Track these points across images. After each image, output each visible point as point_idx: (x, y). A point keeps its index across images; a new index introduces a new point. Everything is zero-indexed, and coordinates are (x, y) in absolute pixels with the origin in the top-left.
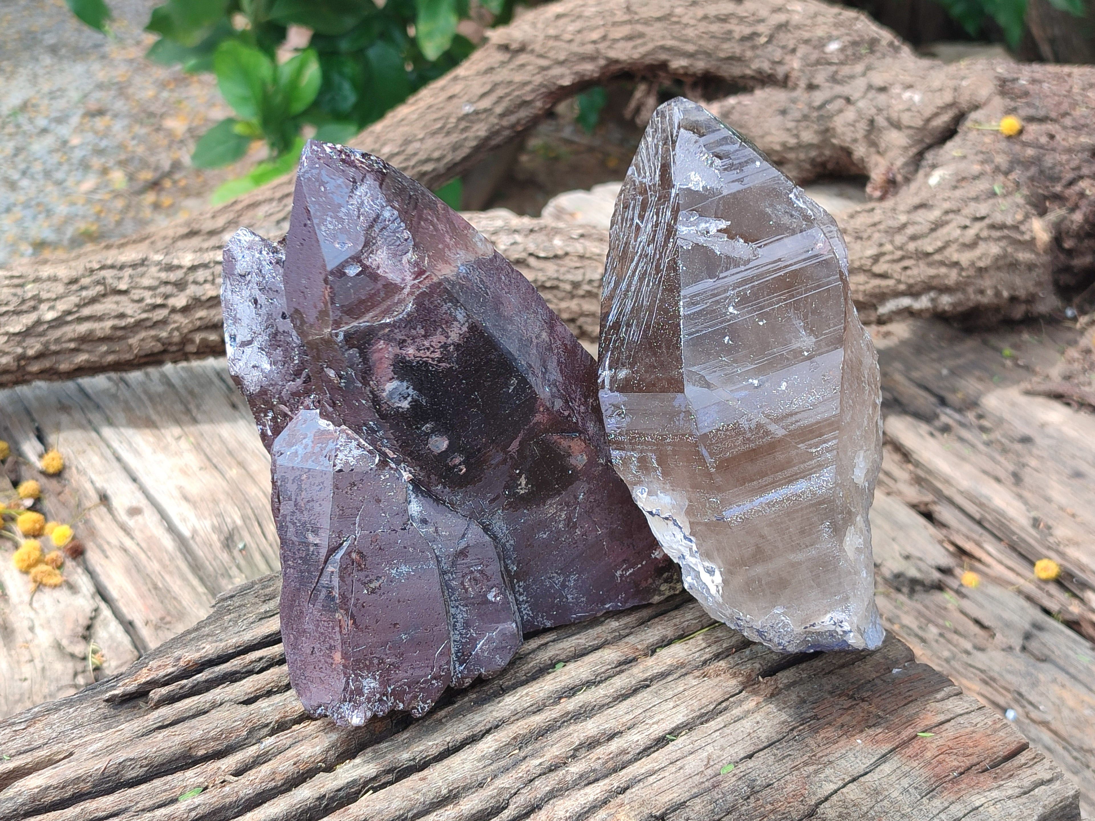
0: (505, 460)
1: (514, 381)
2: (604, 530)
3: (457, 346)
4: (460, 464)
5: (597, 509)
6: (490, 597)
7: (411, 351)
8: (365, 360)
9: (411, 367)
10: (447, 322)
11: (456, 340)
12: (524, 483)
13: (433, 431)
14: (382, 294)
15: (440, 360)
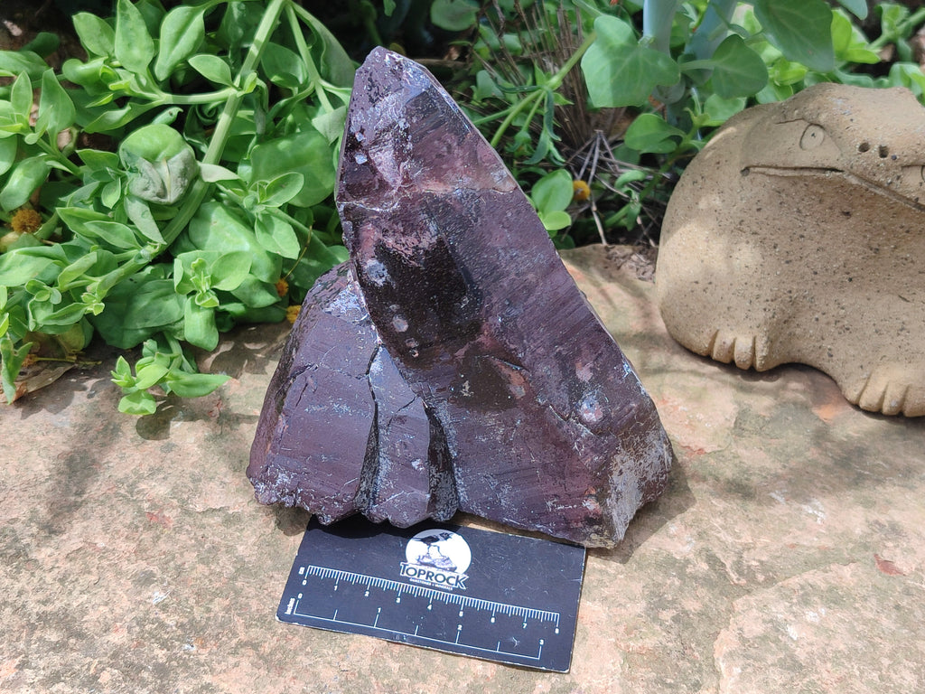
0: (452, 361)
1: (466, 299)
2: (538, 461)
3: (426, 252)
4: (414, 348)
5: (533, 440)
6: (415, 464)
7: (390, 241)
8: (357, 234)
9: (389, 254)
10: (421, 229)
11: (426, 246)
12: (467, 388)
13: (398, 312)
14: (377, 187)
15: (411, 258)
